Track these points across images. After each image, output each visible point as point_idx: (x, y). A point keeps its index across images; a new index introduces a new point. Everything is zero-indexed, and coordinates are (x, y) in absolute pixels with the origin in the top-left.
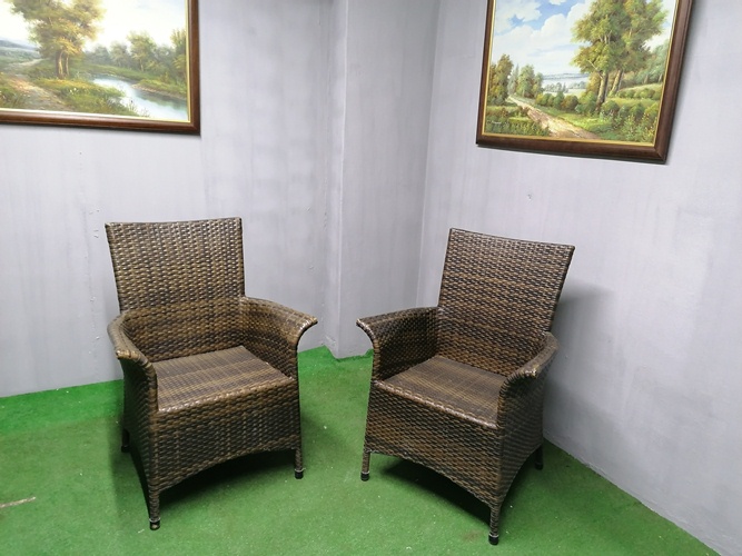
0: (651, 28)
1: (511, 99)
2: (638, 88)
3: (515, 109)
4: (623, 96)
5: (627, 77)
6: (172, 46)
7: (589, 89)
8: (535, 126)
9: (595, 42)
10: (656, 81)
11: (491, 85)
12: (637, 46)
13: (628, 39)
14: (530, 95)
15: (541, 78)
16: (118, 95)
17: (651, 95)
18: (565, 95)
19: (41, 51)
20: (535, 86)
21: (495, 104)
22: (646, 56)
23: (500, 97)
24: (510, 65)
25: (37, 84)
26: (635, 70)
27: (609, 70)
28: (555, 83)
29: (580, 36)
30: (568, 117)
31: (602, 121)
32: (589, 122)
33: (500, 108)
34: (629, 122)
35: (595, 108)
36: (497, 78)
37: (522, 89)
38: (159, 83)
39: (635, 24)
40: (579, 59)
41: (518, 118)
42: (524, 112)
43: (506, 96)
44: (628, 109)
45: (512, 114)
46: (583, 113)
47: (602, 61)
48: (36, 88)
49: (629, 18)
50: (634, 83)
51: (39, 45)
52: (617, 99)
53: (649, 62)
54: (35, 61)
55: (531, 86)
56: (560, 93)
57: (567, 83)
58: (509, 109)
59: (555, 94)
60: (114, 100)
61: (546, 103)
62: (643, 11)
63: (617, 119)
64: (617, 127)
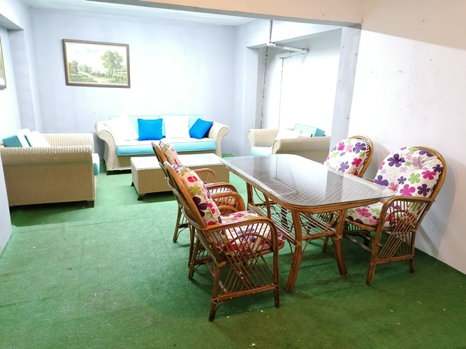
0: (121, 60)
1: (79, 72)
2: (121, 73)
3: (82, 75)
5: (117, 70)
7: (108, 72)
8: (92, 81)
9: (107, 61)
10: (124, 72)
11: (70, 68)
12: (118, 64)
13: (116, 62)
14: (87, 72)
15: (90, 68)
17: (124, 74)
18: (100, 73)
20: (89, 70)
21: (73, 73)
22: (121, 66)
23: (75, 72)
24: (77, 63)
26: (119, 69)
27: (112, 68)
28: (96, 70)
29: (102, 59)
30: (102, 78)
31: (113, 79)
32: (109, 79)
33: (75, 75)
34: (120, 79)
35: (110, 76)
36: (72, 66)
37: (84, 70)
39: (117, 59)
40: (103, 64)
41: (84, 78)
42: (86, 76)
43: (77, 71)
44: (119, 77)
46: (107, 77)
47: (110, 66)
49: (115, 58)
50: (119, 72)
52: (116, 75)
53: (122, 68)
55: (87, 70)
56: (98, 72)
57: (100, 70)
58: (80, 75)
61: (94, 74)
62: (118, 57)
63: (117, 79)
64: (117, 81)
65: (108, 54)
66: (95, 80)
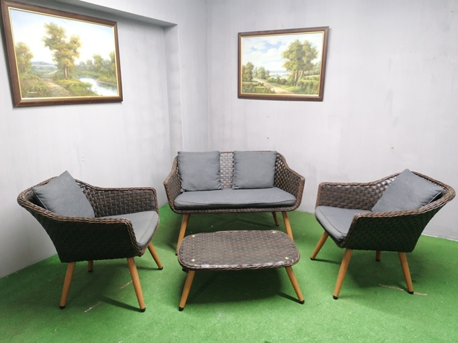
0: (313, 56)
1: (254, 79)
2: (310, 77)
3: (257, 83)
4: (305, 79)
5: (306, 72)
6: (110, 59)
7: (291, 76)
8: (268, 90)
9: (292, 60)
10: (317, 74)
11: (243, 74)
12: (308, 62)
13: (305, 59)
14: (264, 78)
15: (268, 72)
16: (90, 86)
17: (316, 79)
18: (281, 78)
19: (58, 66)
20: (266, 75)
21: (246, 81)
22: (312, 66)
23: (249, 79)
24: (253, 66)
25: (57, 83)
26: (309, 70)
27: (298, 70)
28: (275, 74)
29: (285, 57)
30: (283, 86)
31: (297, 88)
32: (292, 88)
33: (249, 83)
34: (308, 88)
35: (294, 83)
36: (246, 71)
37: (260, 75)
38: (106, 78)
39: (307, 54)
40: (285, 65)
41: (260, 87)
42: (262, 85)
43: (252, 78)
44: (307, 84)
45: (256, 85)
46: (289, 85)
47: (295, 67)
48: (56, 86)
49: (304, 52)
50: (308, 75)
51: (56, 63)
52: (302, 80)
53: (314, 68)
54: (55, 71)
55: (264, 75)
56: (278, 78)
57: (281, 74)
58: (254, 83)
59: (276, 78)
60: (88, 89)
61: (272, 81)
62: (309, 50)
63: (304, 87)
64: (303, 90)
65: (295, 48)
66: (272, 90)
